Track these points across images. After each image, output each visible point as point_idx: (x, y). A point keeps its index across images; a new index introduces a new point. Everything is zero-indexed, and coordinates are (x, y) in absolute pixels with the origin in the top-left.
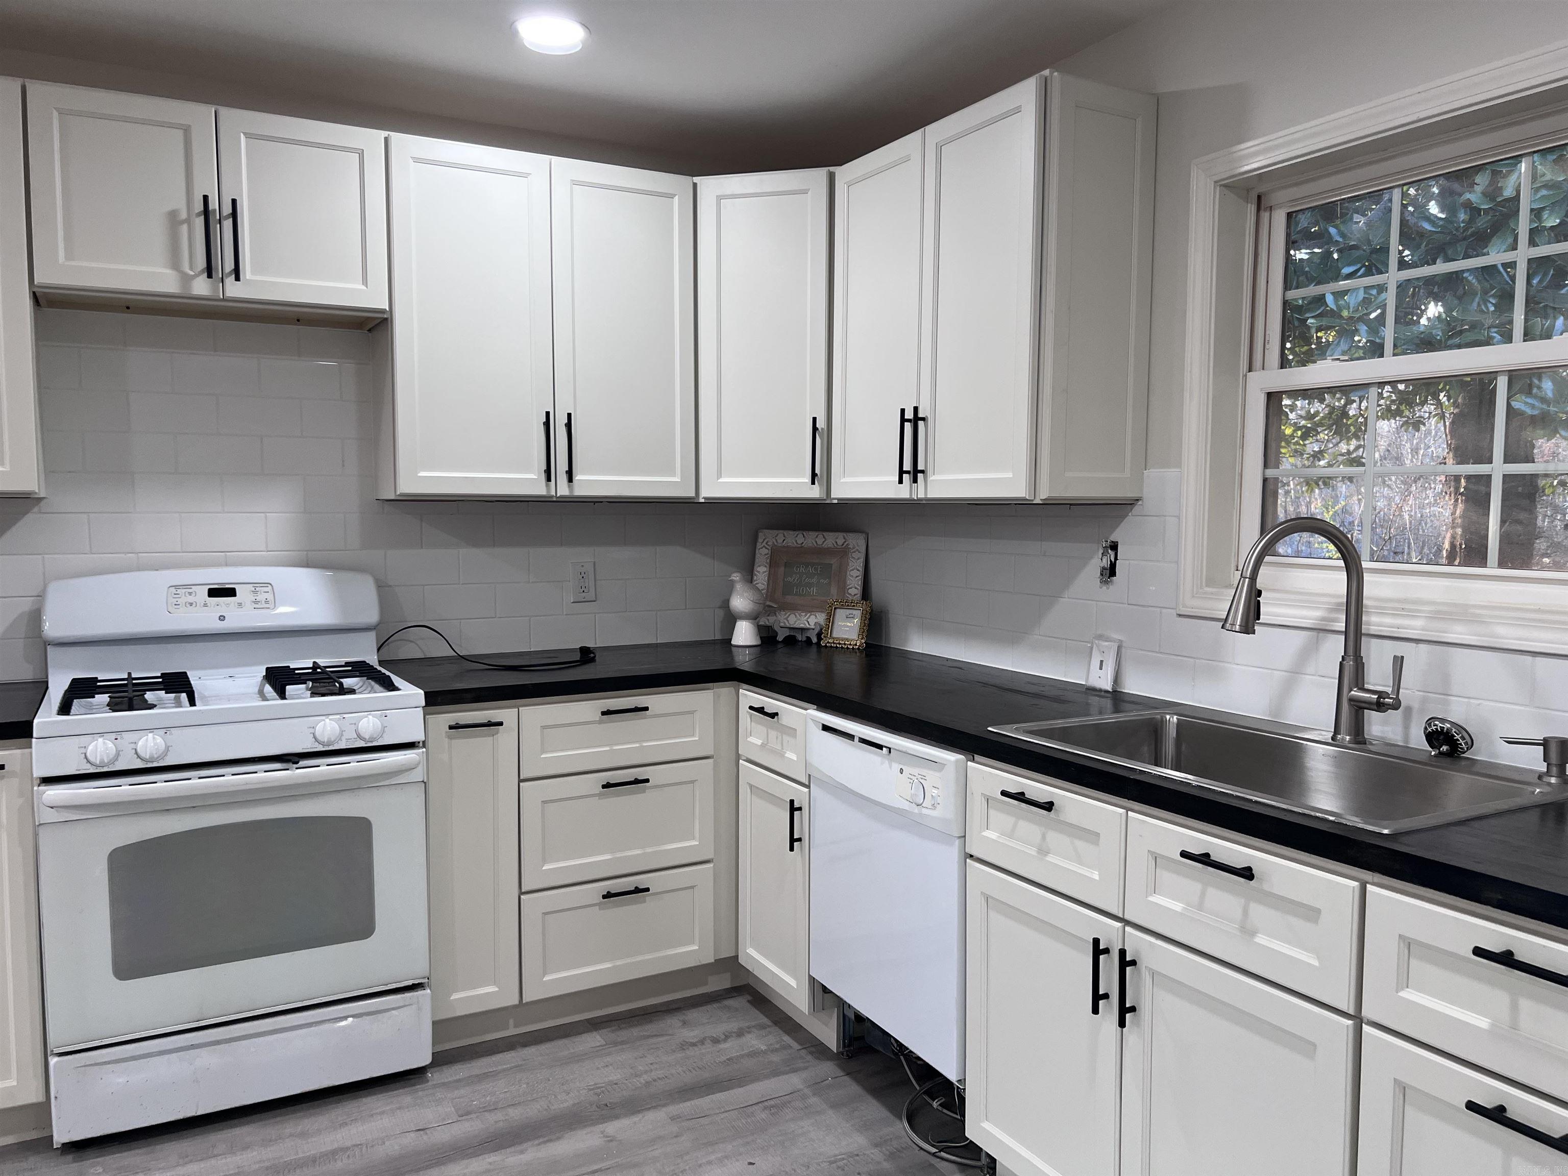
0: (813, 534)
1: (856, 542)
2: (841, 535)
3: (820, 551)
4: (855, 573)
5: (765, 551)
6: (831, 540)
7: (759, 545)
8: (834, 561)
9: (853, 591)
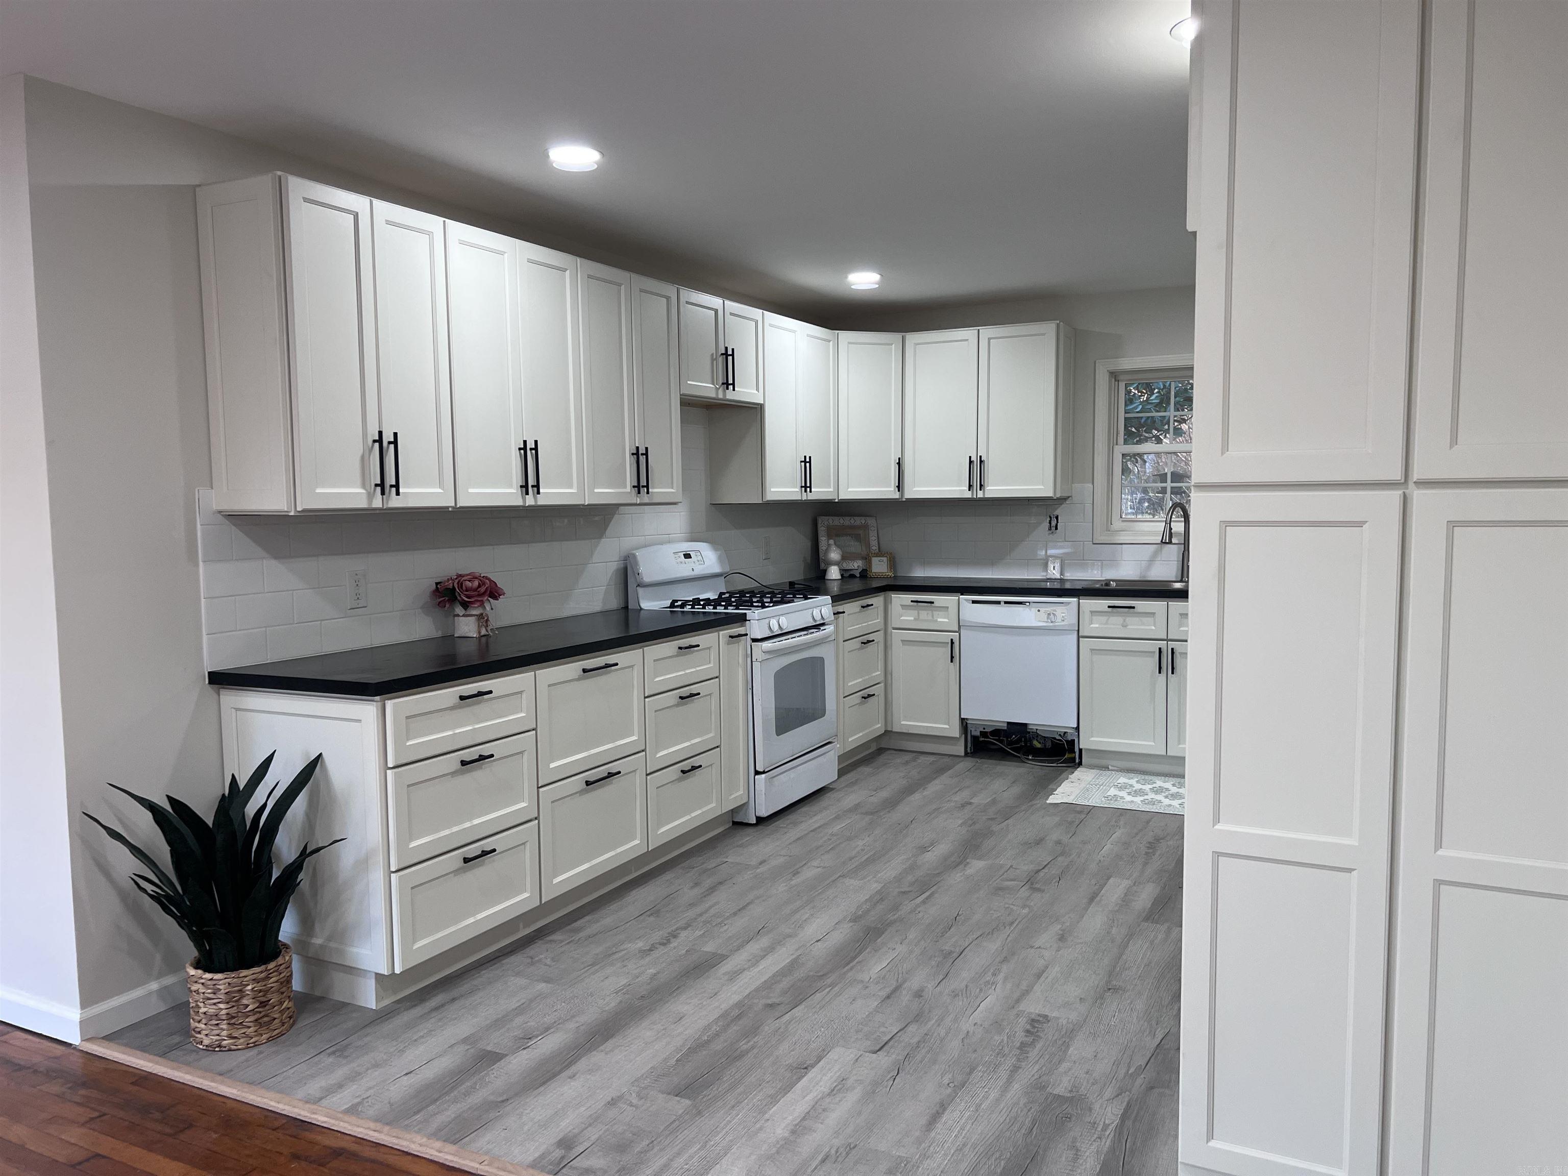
0: (848, 518)
1: (871, 521)
2: (863, 518)
3: (852, 527)
4: (874, 538)
5: (823, 528)
6: (859, 521)
7: (819, 525)
8: (861, 532)
9: (874, 548)
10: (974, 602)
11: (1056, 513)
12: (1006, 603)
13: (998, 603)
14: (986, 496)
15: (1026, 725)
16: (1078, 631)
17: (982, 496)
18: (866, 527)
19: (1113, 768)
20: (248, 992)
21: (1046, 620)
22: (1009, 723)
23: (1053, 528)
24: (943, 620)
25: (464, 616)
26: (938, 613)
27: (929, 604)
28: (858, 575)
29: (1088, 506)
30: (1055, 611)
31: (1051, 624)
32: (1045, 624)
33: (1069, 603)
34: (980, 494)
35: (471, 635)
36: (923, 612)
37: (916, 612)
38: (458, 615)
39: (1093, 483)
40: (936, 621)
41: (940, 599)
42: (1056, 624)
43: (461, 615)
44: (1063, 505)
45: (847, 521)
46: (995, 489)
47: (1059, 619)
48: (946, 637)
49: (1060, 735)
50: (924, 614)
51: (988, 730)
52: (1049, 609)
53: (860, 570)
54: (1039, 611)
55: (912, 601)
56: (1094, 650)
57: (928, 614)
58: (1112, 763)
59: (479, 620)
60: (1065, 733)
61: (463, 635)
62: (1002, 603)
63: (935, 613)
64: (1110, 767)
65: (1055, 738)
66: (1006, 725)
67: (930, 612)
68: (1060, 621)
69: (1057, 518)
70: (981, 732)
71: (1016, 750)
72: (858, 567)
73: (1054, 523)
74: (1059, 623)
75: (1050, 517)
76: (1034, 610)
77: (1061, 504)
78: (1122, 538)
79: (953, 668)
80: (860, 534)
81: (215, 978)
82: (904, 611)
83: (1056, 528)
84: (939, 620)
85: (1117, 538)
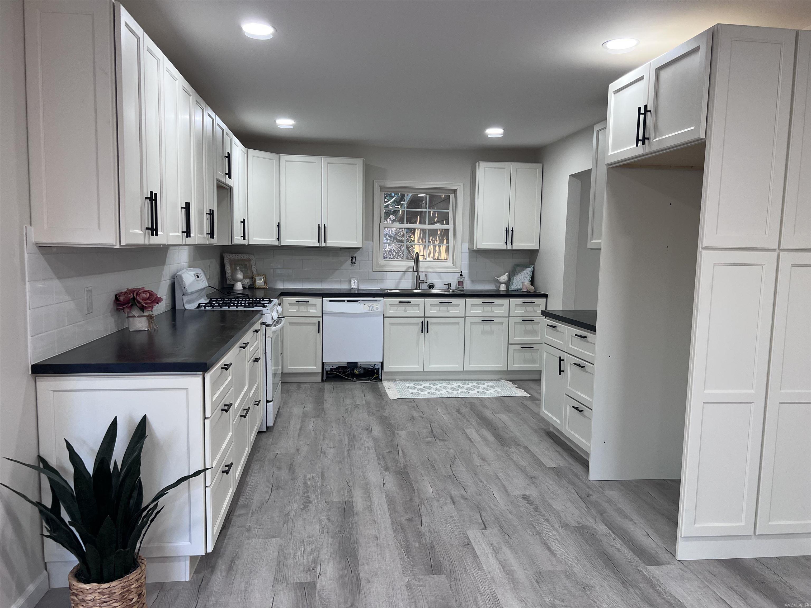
10: (330, 301)
11: (355, 255)
12: (348, 301)
13: (344, 301)
14: (327, 246)
15: (357, 363)
16: (384, 314)
17: (325, 246)
18: (249, 260)
19: (397, 380)
20: (132, 590)
21: (368, 309)
22: (348, 362)
23: (353, 262)
24: (313, 311)
25: (139, 317)
26: (310, 307)
27: (306, 303)
28: (248, 288)
29: (371, 253)
30: (373, 304)
31: (371, 311)
32: (368, 311)
33: (380, 301)
34: (324, 245)
35: (143, 329)
36: (301, 307)
37: (298, 307)
38: (134, 317)
39: (373, 241)
40: (309, 312)
41: (311, 300)
42: (374, 311)
43: (137, 316)
44: (358, 252)
45: (239, 257)
46: (332, 242)
47: (375, 309)
48: (316, 320)
49: (372, 366)
50: (302, 308)
51: (335, 367)
52: (370, 304)
53: (249, 284)
54: (365, 305)
55: (296, 301)
56: (391, 323)
57: (304, 308)
58: (396, 377)
59: (148, 319)
60: (375, 365)
61: (138, 329)
62: (346, 301)
63: (309, 307)
64: (396, 380)
65: (369, 368)
66: (346, 364)
67: (306, 307)
68: (376, 309)
69: (355, 258)
70: (331, 368)
71: (347, 376)
72: (248, 282)
73: (354, 261)
74: (375, 310)
75: (352, 258)
76: (363, 304)
77: (357, 251)
78: (387, 269)
79: (319, 336)
80: (246, 264)
81: (112, 585)
82: (290, 307)
83: (355, 264)
84: (311, 311)
85: (385, 269)
